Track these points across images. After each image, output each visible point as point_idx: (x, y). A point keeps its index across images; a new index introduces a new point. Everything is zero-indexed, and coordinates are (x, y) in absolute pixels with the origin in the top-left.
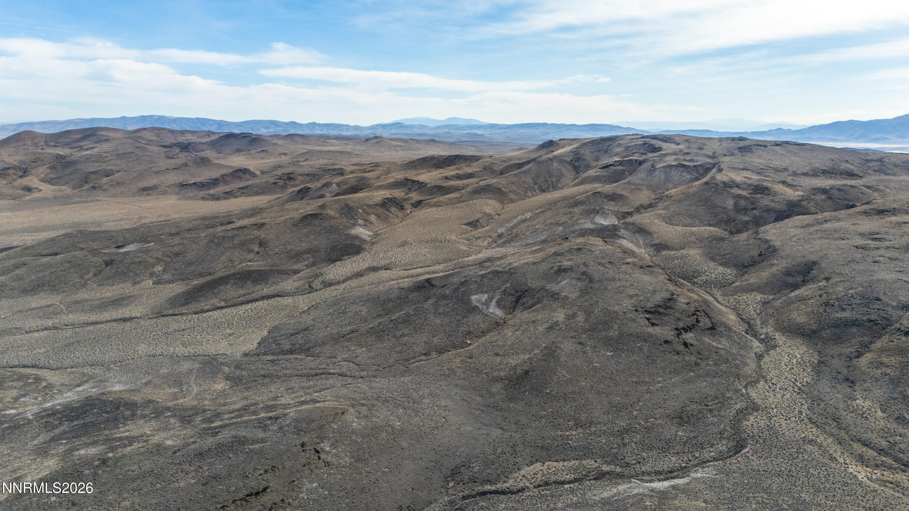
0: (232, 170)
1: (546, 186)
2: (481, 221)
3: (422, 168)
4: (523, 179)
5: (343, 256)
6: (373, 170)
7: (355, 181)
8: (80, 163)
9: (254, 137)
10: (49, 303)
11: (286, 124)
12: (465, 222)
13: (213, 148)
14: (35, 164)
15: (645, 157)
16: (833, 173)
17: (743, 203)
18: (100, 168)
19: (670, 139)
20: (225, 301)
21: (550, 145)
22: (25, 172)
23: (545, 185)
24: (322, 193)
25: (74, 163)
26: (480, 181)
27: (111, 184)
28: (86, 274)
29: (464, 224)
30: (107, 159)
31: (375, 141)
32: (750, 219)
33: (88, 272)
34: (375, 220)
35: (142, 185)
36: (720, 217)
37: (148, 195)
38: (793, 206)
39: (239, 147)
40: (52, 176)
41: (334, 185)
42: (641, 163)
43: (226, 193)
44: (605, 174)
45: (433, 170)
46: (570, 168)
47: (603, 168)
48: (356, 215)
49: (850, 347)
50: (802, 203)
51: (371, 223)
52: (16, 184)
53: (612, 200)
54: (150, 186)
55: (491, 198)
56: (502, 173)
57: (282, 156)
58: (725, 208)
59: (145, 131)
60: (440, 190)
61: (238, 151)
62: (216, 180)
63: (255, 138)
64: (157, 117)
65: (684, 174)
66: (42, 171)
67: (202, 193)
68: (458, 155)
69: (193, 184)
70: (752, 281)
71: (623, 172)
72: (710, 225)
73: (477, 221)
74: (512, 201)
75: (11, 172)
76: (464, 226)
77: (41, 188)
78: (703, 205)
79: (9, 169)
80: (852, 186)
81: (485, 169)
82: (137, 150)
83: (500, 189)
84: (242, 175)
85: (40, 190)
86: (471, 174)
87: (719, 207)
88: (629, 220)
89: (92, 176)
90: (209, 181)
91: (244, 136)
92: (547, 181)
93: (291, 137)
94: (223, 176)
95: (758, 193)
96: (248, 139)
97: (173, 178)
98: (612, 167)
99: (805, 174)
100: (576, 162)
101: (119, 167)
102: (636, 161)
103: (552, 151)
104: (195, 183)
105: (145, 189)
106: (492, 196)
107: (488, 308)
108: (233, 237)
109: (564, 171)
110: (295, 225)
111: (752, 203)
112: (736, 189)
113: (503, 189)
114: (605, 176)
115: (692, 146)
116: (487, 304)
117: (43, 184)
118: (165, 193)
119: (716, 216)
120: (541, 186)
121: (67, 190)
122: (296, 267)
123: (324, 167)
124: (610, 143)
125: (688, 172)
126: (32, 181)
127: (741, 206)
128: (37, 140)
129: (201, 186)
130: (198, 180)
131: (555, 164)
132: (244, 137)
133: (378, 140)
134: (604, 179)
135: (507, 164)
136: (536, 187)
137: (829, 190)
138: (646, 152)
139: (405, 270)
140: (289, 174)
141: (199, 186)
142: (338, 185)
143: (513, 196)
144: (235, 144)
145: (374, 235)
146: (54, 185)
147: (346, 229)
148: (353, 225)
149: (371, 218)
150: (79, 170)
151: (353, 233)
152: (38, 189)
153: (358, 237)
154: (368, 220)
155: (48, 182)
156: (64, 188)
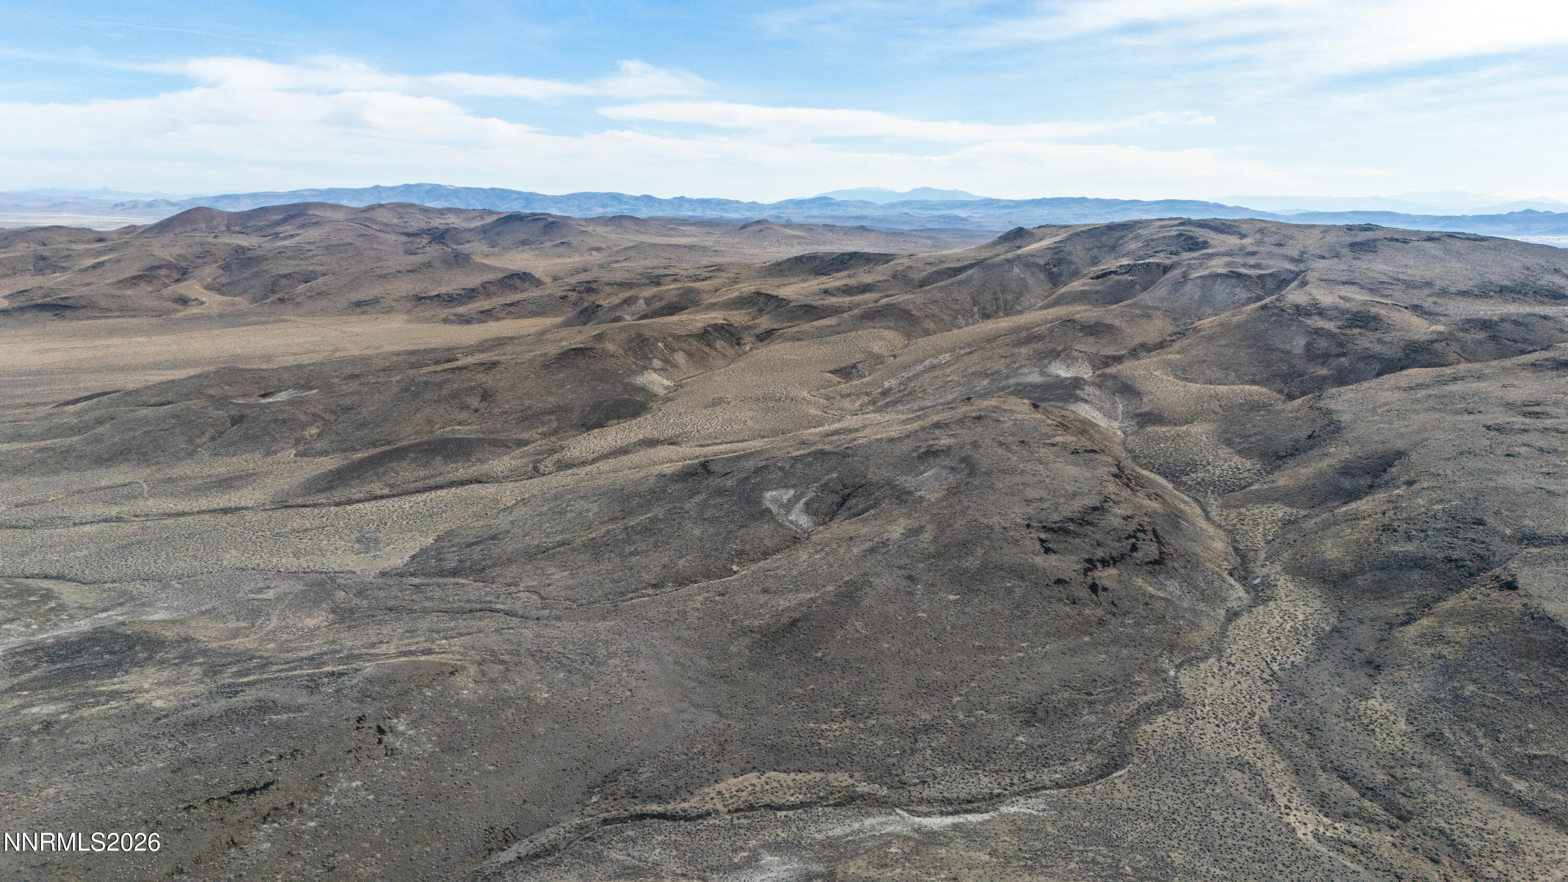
0: (502, 275)
1: (994, 308)
2: (860, 366)
3: (793, 275)
4: (956, 295)
5: (608, 419)
6: (710, 278)
7: (677, 296)
8: (268, 259)
9: (551, 219)
10: (127, 481)
11: (636, 199)
12: (832, 368)
13: (484, 238)
14: (200, 261)
15: (1175, 258)
16: (1519, 292)
17: (1323, 344)
18: (297, 269)
19: (1230, 226)
20: (391, 486)
21: (1019, 235)
22: (183, 273)
23: (992, 306)
24: (618, 314)
25: (258, 260)
26: (883, 297)
27: (309, 294)
28: (197, 436)
29: (830, 372)
30: (310, 254)
31: (756, 228)
32: (1331, 372)
33: (203, 433)
34: (683, 361)
35: (355, 296)
36: (1275, 368)
37: (364, 313)
38: (1414, 352)
39: (526, 237)
40: (224, 280)
41: (641, 301)
42: (1166, 269)
43: (482, 312)
44: (1099, 288)
45: (812, 277)
46: (1042, 276)
47: (1098, 277)
48: (652, 352)
49: (1397, 605)
50: (1436, 345)
51: (675, 366)
52: (167, 292)
53: (1092, 335)
54: (367, 298)
55: (890, 328)
56: (922, 284)
57: (594, 253)
58: (1288, 353)
59: (380, 210)
60: (809, 311)
61: (524, 243)
62: (473, 290)
63: (552, 223)
64: (429, 187)
65: (1237, 290)
66: (210, 271)
67: (445, 312)
68: (856, 253)
69: (435, 296)
70: (1281, 482)
71: (1132, 284)
72: (1253, 382)
73: (854, 366)
74: (927, 333)
75: (163, 272)
76: (829, 375)
77: (204, 299)
78: (1249, 347)
79: (159, 267)
80: (1544, 317)
81: (894, 276)
82: (361, 239)
83: (907, 313)
84: (517, 282)
85: (202, 303)
86: (868, 285)
87: (1277, 349)
88: (1112, 370)
89: (284, 282)
90: (462, 292)
91: (536, 218)
92: (997, 299)
93: (617, 220)
94: (484, 285)
95: (1357, 326)
96: (541, 224)
97: (405, 286)
98: (1113, 275)
99: (1464, 294)
100: (1054, 266)
101: (326, 267)
102: (1158, 265)
103: (1019, 247)
104: (438, 296)
105: (359, 304)
106: (891, 324)
107: (788, 513)
108: (440, 385)
109: (1031, 282)
110: (546, 367)
111: (1341, 345)
112: (1317, 318)
113: (915, 312)
114: (1097, 292)
115: (1266, 239)
116: (788, 506)
117: (208, 293)
118: (389, 311)
119: (1269, 365)
120: (984, 308)
121: (242, 302)
122: (525, 435)
123: (649, 271)
124: (1122, 233)
125: (1245, 286)
126: (192, 288)
127: (1319, 349)
128: (215, 223)
129: (449, 300)
130: (444, 290)
131: (1016, 270)
132: (535, 220)
133: (761, 227)
134: (1095, 296)
135: (935, 269)
136: (975, 309)
137: (1496, 323)
138: (1180, 250)
139: (701, 446)
140: (589, 282)
141: (444, 300)
142: (648, 301)
143: (929, 325)
144: (521, 232)
145: (673, 386)
146: (224, 295)
147: (628, 375)
148: (642, 368)
149: (676, 358)
150: (264, 271)
151: (638, 382)
152: (198, 301)
153: (644, 389)
154: (671, 361)
155: (215, 289)
156: (239, 300)
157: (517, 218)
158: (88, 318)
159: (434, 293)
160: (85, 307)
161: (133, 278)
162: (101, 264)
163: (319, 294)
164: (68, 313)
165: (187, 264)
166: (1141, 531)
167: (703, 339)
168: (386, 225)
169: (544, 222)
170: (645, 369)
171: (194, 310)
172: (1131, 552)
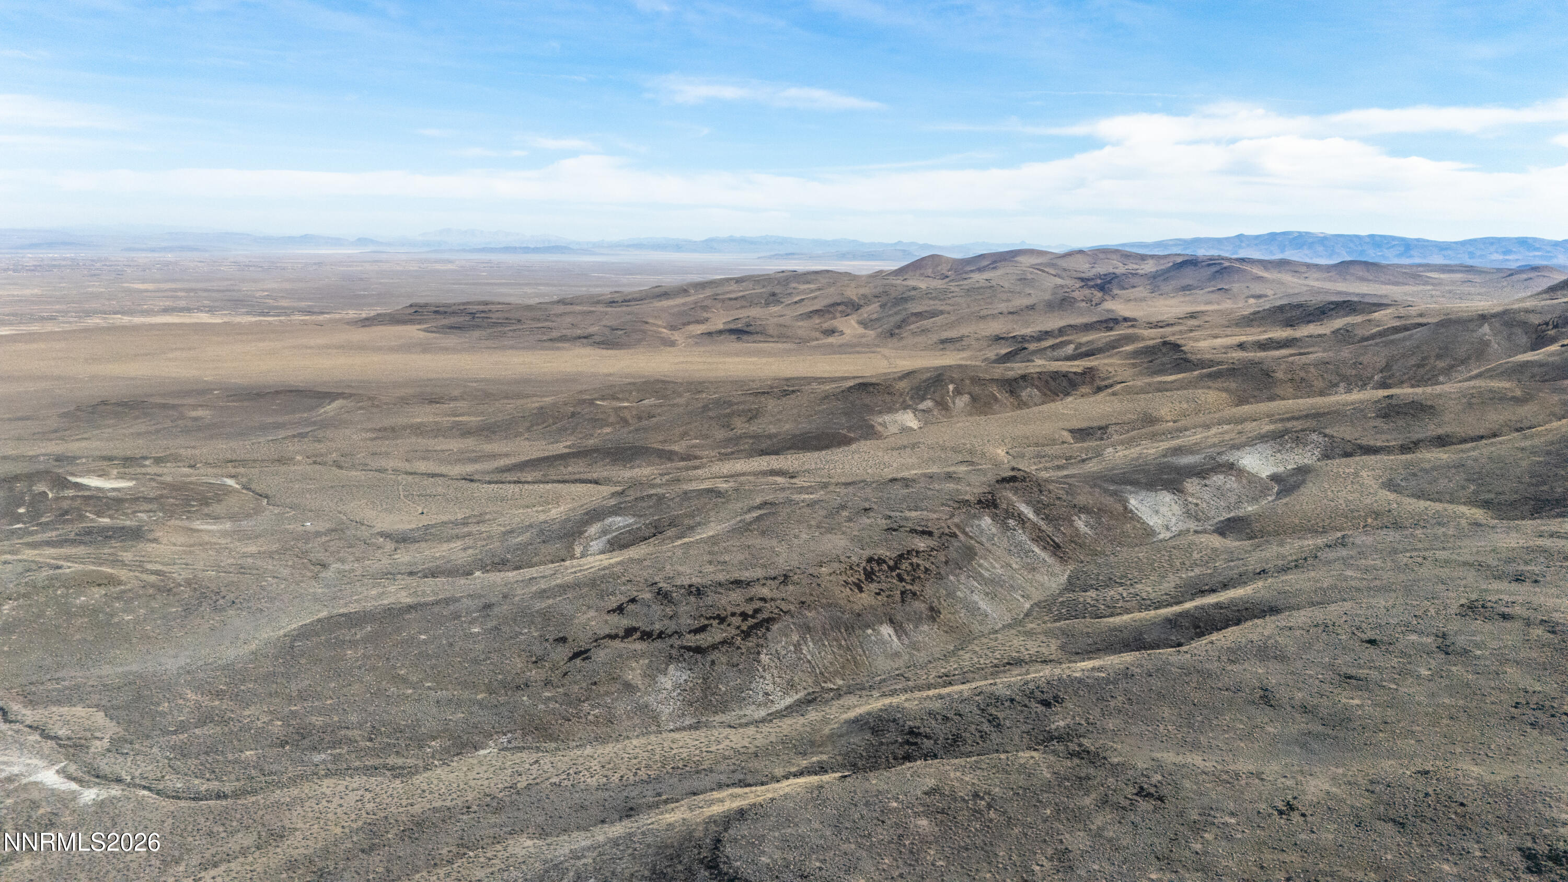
0: (1095, 320)
7: (1106, 342)
8: (919, 299)
9: (1227, 264)
18: (928, 309)
22: (853, 310)
25: (911, 299)
27: (917, 330)
35: (946, 335)
40: (874, 316)
52: (827, 324)
62: (1047, 332)
63: (1225, 268)
66: (873, 308)
68: (1346, 302)
73: (1103, 428)
75: (840, 308)
76: (1065, 433)
77: (847, 331)
79: (838, 304)
82: (1018, 282)
89: (913, 319)
91: (1211, 262)
92: (1419, 367)
96: (1214, 269)
97: (996, 327)
101: (952, 307)
104: (1014, 337)
105: (943, 342)
107: (598, 538)
117: (856, 326)
118: (969, 348)
120: (1392, 375)
126: (848, 322)
130: (1024, 331)
131: (1486, 328)
132: (1209, 265)
136: (1377, 376)
143: (1285, 389)
144: (1189, 276)
145: (916, 428)
146: (865, 328)
147: (880, 412)
148: (905, 407)
149: (957, 401)
150: (905, 309)
151: (880, 420)
152: (842, 333)
153: (873, 427)
154: (946, 404)
155: (864, 324)
156: (871, 333)
157: (1191, 263)
158: (754, 342)
159: (1012, 335)
160: (757, 333)
161: (811, 312)
162: (803, 300)
163: (923, 331)
164: (745, 337)
165: (862, 302)
166: (744, 616)
167: (1010, 385)
168: (1065, 270)
169: (1217, 268)
170: (905, 409)
171: (831, 340)
172: (690, 632)
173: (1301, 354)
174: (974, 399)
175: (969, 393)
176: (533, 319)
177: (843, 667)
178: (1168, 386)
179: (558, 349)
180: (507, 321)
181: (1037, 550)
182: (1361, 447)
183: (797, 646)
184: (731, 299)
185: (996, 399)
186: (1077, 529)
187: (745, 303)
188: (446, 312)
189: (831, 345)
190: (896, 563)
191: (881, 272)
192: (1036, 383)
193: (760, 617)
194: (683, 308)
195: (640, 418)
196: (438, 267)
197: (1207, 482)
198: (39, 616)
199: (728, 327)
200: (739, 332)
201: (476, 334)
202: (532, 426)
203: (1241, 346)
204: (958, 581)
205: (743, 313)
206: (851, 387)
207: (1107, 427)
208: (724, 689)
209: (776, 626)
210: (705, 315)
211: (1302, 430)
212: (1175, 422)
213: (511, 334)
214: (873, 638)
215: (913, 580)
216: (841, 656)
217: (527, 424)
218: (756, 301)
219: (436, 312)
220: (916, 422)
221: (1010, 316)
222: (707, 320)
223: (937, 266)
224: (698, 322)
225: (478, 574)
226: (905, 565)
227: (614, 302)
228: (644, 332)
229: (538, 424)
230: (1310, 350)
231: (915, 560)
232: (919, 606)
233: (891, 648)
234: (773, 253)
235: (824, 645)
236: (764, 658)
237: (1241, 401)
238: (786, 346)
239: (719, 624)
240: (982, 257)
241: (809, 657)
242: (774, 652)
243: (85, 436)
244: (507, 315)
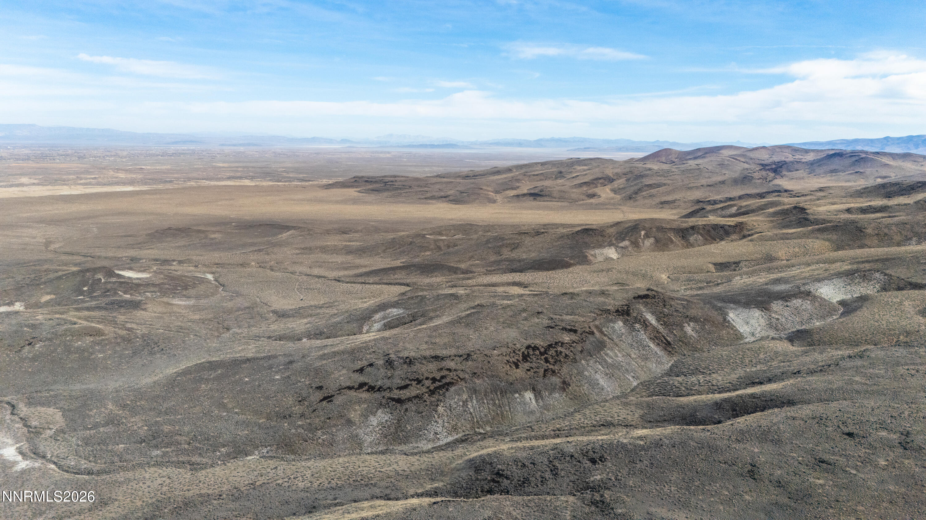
8: (650, 176)
9: (863, 156)
14: (624, 176)
18: (657, 182)
22: (609, 182)
27: (647, 196)
34: (649, 245)
35: (667, 198)
39: (837, 167)
40: (622, 186)
52: (590, 191)
54: (671, 200)
61: (833, 171)
75: (600, 181)
76: (710, 266)
77: (603, 195)
79: (600, 179)
89: (646, 188)
101: (671, 181)
105: (662, 203)
107: (379, 321)
117: (609, 192)
126: (605, 190)
132: (852, 156)
144: (836, 163)
145: (615, 258)
146: (615, 194)
147: (594, 248)
148: (610, 245)
149: (646, 242)
150: (641, 182)
151: (592, 253)
152: (599, 196)
153: (587, 256)
154: (638, 244)
155: (614, 191)
156: (618, 197)
157: (839, 155)
158: (544, 201)
159: (708, 200)
160: (546, 196)
161: (582, 183)
162: (578, 176)
163: (650, 196)
164: (538, 198)
165: (615, 178)
166: (434, 380)
167: (683, 232)
168: (751, 159)
169: (857, 158)
170: (610, 246)
171: (592, 201)
172: (397, 389)
173: (890, 217)
174: (657, 241)
175: (654, 237)
176: (418, 186)
177: (493, 419)
178: (789, 236)
179: (428, 204)
180: (404, 187)
181: (652, 345)
182: (910, 284)
183: (465, 402)
184: (534, 175)
185: (672, 241)
186: (685, 333)
187: (542, 178)
188: (372, 181)
189: (591, 204)
190: (546, 350)
191: (632, 159)
192: (701, 231)
193: (444, 381)
194: (504, 180)
195: (449, 247)
196: (382, 155)
197: (788, 304)
198: (53, 352)
199: (529, 192)
200: (535, 195)
201: (386, 194)
202: (387, 249)
203: (849, 211)
204: (588, 364)
205: (539, 184)
206: (578, 231)
207: (739, 262)
208: (409, 428)
209: (454, 388)
210: (518, 184)
211: (869, 270)
212: (787, 260)
213: (404, 194)
214: (518, 400)
215: (555, 362)
216: (493, 411)
217: (384, 248)
218: (549, 177)
219: (366, 181)
220: (616, 255)
221: (708, 188)
222: (518, 187)
223: (668, 156)
224: (513, 189)
225: (304, 340)
226: (552, 352)
227: (468, 176)
228: (479, 194)
229: (390, 248)
230: (897, 214)
231: (559, 349)
232: (555, 380)
233: (529, 407)
234: (577, 148)
235: (484, 403)
236: (440, 409)
237: (839, 248)
238: (563, 204)
239: (417, 384)
240: (699, 150)
241: (472, 410)
242: (448, 405)
243: (152, 247)
244: (404, 184)
